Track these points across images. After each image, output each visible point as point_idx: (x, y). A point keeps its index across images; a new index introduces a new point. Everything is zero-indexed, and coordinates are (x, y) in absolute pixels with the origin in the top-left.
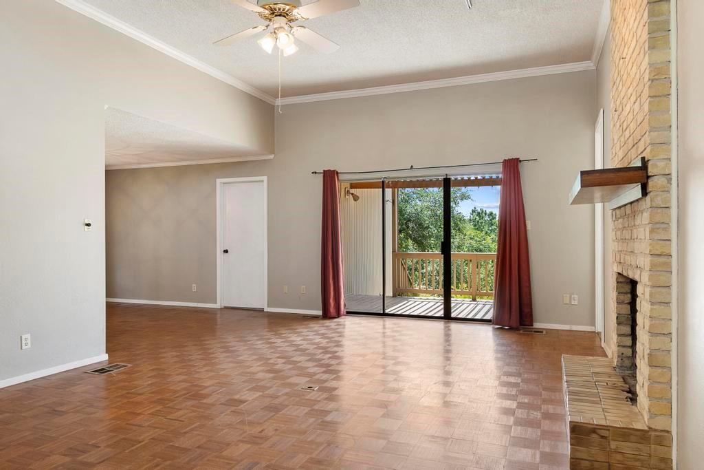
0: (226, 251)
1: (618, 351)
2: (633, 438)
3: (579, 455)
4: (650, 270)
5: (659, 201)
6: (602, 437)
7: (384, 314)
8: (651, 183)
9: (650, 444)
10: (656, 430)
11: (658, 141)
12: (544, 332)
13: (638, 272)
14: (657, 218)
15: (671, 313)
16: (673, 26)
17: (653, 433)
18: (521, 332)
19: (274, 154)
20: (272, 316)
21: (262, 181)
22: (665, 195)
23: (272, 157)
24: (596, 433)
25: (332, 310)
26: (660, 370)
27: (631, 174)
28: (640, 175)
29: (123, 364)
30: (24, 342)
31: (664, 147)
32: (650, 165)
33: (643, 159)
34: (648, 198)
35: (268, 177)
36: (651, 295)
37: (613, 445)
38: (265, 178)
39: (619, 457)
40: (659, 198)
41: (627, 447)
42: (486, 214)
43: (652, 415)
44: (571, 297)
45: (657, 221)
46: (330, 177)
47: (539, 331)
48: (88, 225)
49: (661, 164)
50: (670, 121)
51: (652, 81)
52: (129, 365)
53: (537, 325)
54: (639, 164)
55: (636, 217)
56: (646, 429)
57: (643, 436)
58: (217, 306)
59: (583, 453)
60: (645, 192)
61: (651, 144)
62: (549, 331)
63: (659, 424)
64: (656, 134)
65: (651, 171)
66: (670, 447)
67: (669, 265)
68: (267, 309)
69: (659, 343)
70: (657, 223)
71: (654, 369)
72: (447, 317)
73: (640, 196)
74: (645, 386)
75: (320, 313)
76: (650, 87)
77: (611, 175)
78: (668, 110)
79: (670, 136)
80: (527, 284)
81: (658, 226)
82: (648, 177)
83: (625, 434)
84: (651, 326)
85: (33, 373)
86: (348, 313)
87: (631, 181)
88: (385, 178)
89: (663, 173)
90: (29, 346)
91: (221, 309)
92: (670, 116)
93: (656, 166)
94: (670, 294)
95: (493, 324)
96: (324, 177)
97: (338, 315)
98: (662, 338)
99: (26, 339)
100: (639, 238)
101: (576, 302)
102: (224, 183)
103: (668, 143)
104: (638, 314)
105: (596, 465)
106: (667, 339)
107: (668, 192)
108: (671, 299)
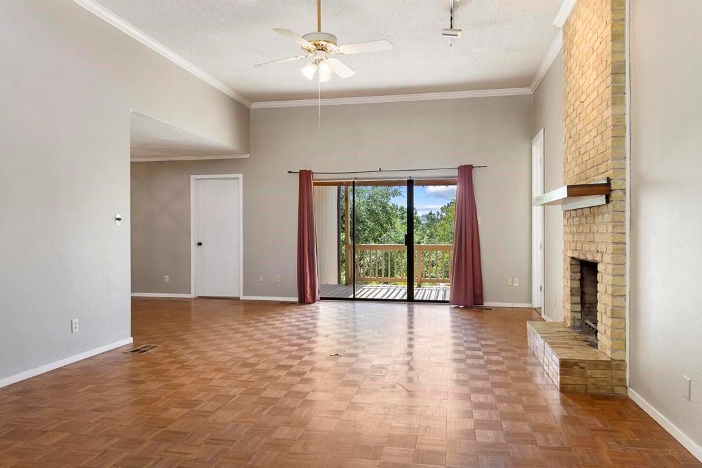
0: (200, 244)
1: (572, 315)
2: (601, 367)
3: (566, 382)
4: (612, 253)
5: (618, 207)
6: (582, 368)
7: (354, 299)
8: (613, 195)
9: (612, 369)
10: (615, 360)
11: (617, 167)
12: (494, 310)
13: (600, 255)
14: (617, 218)
15: (625, 282)
16: (627, 91)
17: (614, 363)
18: (475, 309)
19: (249, 153)
20: (248, 303)
21: (238, 178)
22: (622, 203)
23: (248, 156)
24: (577, 365)
25: (309, 296)
26: (618, 320)
27: (600, 188)
28: (606, 189)
29: (152, 345)
30: (74, 326)
31: (621, 171)
32: (612, 182)
33: (608, 178)
34: (610, 205)
35: (244, 175)
36: (613, 270)
37: (589, 372)
38: (241, 176)
39: (593, 380)
40: (618, 205)
41: (598, 373)
42: (397, 208)
43: (613, 350)
44: (513, 280)
45: (617, 220)
46: (305, 176)
47: (489, 309)
48: (118, 219)
49: (620, 182)
50: (625, 154)
51: (614, 126)
52: (160, 346)
53: (487, 304)
54: (605, 182)
55: (596, 217)
56: (609, 360)
57: (608, 365)
58: (192, 295)
59: (569, 380)
60: (608, 201)
61: (613, 168)
62: (496, 308)
63: (618, 356)
64: (616, 162)
65: (613, 187)
66: (625, 370)
67: (624, 250)
68: (242, 298)
69: (618, 301)
70: (616, 222)
71: (615, 319)
72: (410, 299)
73: (605, 203)
74: (607, 332)
75: (296, 299)
76: (613, 130)
77: (587, 189)
78: (624, 147)
79: (625, 164)
80: (478, 270)
81: (618, 223)
82: (611, 191)
83: (596, 364)
84: (613, 291)
85: (80, 355)
86: (322, 299)
87: (599, 193)
88: (356, 178)
89: (620, 188)
90: (77, 330)
91: (195, 298)
92: (625, 150)
93: (616, 183)
94: (624, 269)
95: (451, 304)
96: (300, 176)
97: (314, 301)
98: (621, 298)
99: (76, 323)
100: (600, 231)
101: (516, 284)
102: (197, 180)
103: (624, 169)
104: (598, 284)
105: (578, 387)
106: (622, 299)
107: (624, 201)
108: (625, 272)
